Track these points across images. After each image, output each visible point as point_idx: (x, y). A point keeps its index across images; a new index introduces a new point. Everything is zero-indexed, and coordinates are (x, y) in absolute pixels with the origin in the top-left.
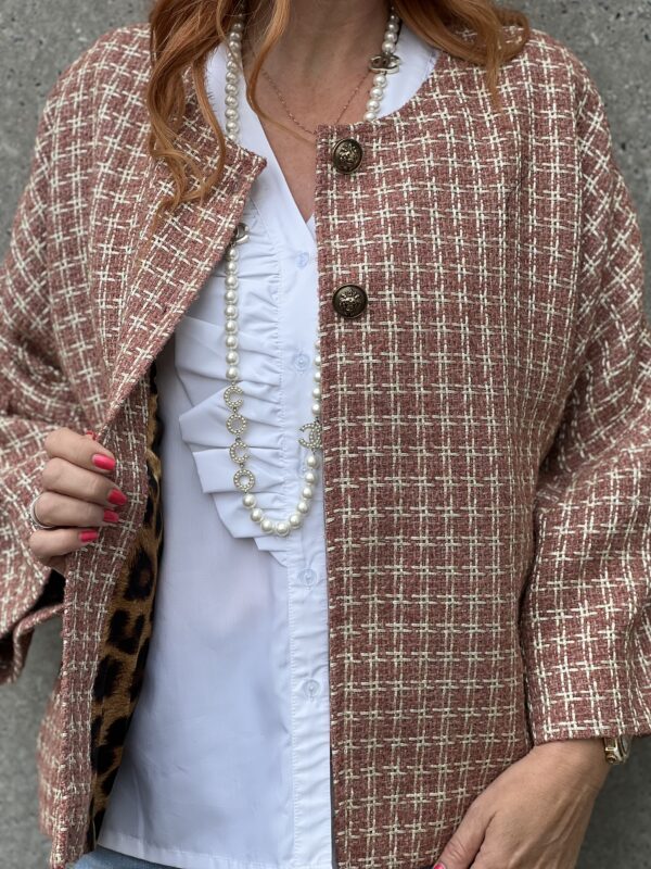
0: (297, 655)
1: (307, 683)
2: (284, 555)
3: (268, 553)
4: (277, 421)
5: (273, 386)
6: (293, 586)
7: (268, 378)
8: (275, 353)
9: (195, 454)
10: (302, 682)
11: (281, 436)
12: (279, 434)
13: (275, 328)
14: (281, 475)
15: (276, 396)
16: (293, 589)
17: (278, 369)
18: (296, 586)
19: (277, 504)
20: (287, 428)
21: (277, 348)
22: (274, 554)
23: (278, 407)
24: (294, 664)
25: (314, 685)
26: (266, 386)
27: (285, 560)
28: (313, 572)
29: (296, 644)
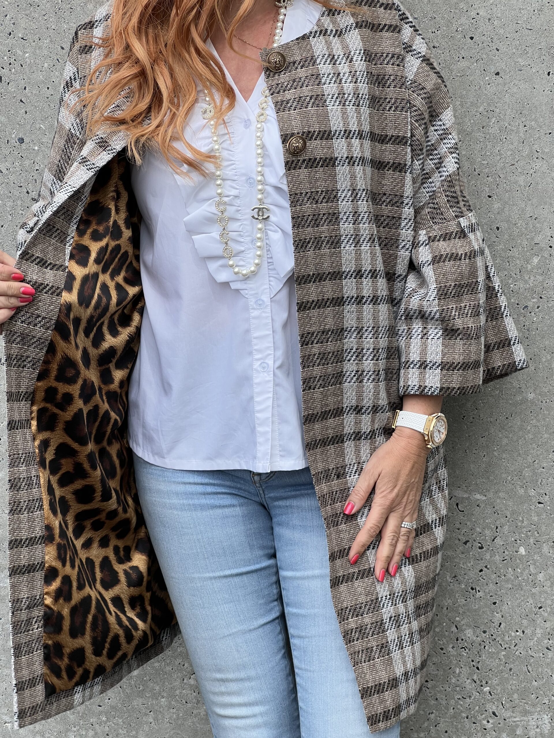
0: (256, 347)
1: (261, 363)
2: (246, 292)
3: (237, 291)
4: (239, 216)
5: (236, 197)
6: (252, 309)
7: (234, 192)
8: (236, 178)
9: (193, 237)
10: (259, 363)
11: (242, 224)
12: (240, 223)
13: (234, 164)
14: (243, 247)
15: (238, 202)
16: (252, 311)
17: (238, 187)
18: (253, 309)
19: (241, 263)
20: (245, 220)
21: (236, 175)
22: (241, 292)
23: (239, 208)
24: (255, 352)
25: (265, 365)
26: (232, 197)
27: (247, 294)
28: (263, 301)
29: (255, 341)
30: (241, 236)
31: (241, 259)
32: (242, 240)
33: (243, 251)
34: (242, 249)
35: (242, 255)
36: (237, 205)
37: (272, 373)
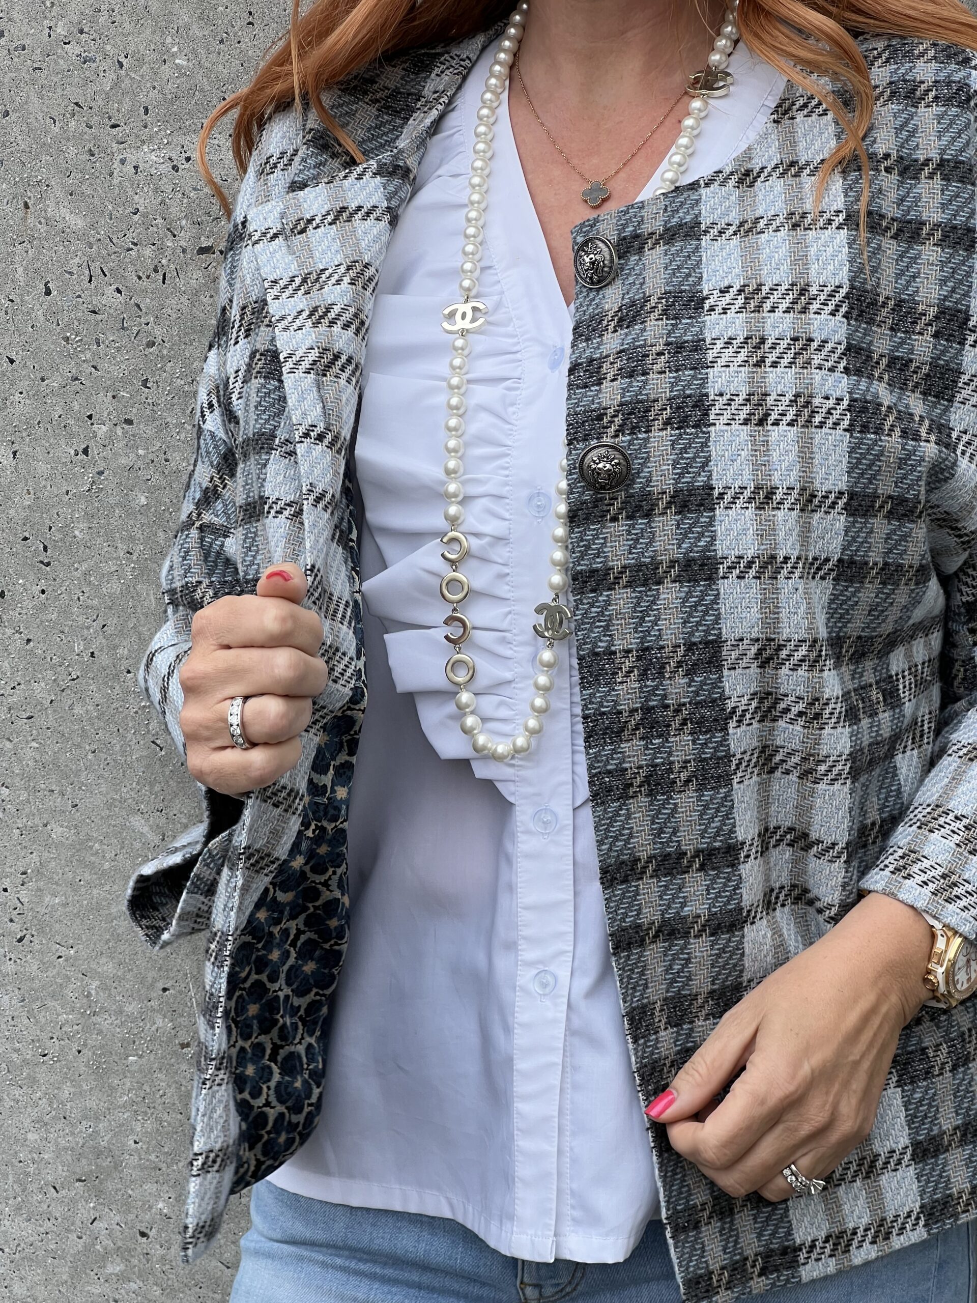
0: (527, 932)
1: (539, 974)
2: (512, 787)
3: (489, 783)
6: (523, 832)
7: (491, 527)
8: (505, 491)
10: (534, 972)
13: (506, 455)
14: (510, 670)
16: (524, 837)
20: (517, 602)
22: (499, 787)
24: (522, 945)
25: (550, 979)
26: (487, 539)
27: (513, 794)
28: (554, 814)
29: (525, 916)
30: (504, 641)
31: (501, 704)
32: (508, 653)
33: (510, 682)
34: (508, 675)
35: (506, 691)
36: (500, 561)
37: (566, 1000)
